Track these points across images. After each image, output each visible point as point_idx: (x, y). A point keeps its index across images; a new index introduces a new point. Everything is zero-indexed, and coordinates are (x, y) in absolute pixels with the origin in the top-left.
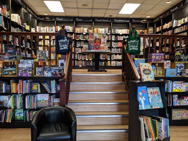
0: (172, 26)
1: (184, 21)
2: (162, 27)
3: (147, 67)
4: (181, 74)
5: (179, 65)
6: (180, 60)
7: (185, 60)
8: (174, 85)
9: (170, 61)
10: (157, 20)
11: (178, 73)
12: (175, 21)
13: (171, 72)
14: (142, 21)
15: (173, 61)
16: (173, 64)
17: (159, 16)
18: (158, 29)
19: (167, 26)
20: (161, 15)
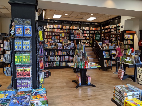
0: (110, 28)
1: (115, 26)
2: (105, 27)
3: (105, 45)
4: (114, 48)
5: (114, 45)
6: (114, 43)
7: (116, 43)
8: (112, 52)
9: (110, 43)
10: (103, 24)
11: (113, 48)
12: (111, 25)
13: (111, 47)
14: (96, 24)
15: (111, 43)
16: (112, 44)
17: (103, 22)
18: (103, 28)
19: (107, 27)
20: (105, 22)
